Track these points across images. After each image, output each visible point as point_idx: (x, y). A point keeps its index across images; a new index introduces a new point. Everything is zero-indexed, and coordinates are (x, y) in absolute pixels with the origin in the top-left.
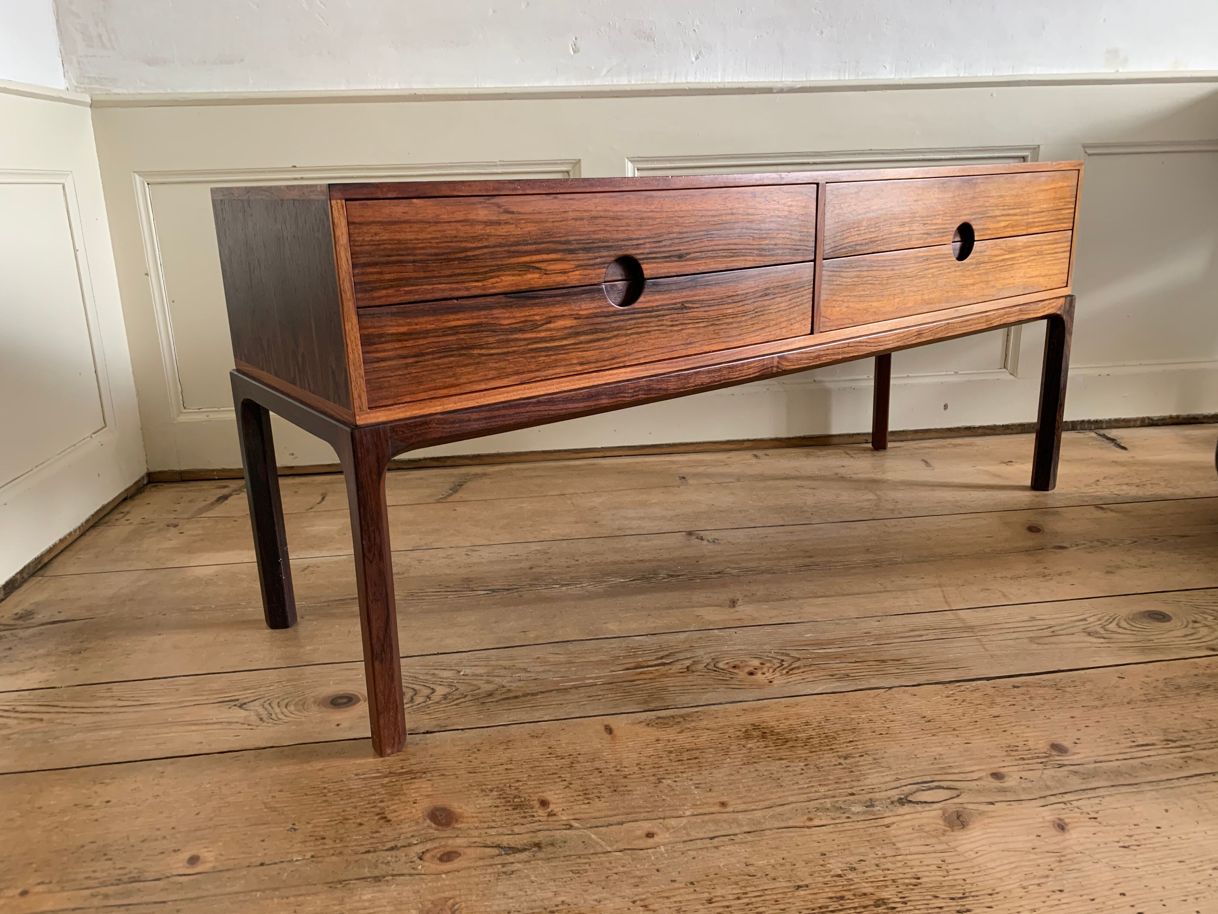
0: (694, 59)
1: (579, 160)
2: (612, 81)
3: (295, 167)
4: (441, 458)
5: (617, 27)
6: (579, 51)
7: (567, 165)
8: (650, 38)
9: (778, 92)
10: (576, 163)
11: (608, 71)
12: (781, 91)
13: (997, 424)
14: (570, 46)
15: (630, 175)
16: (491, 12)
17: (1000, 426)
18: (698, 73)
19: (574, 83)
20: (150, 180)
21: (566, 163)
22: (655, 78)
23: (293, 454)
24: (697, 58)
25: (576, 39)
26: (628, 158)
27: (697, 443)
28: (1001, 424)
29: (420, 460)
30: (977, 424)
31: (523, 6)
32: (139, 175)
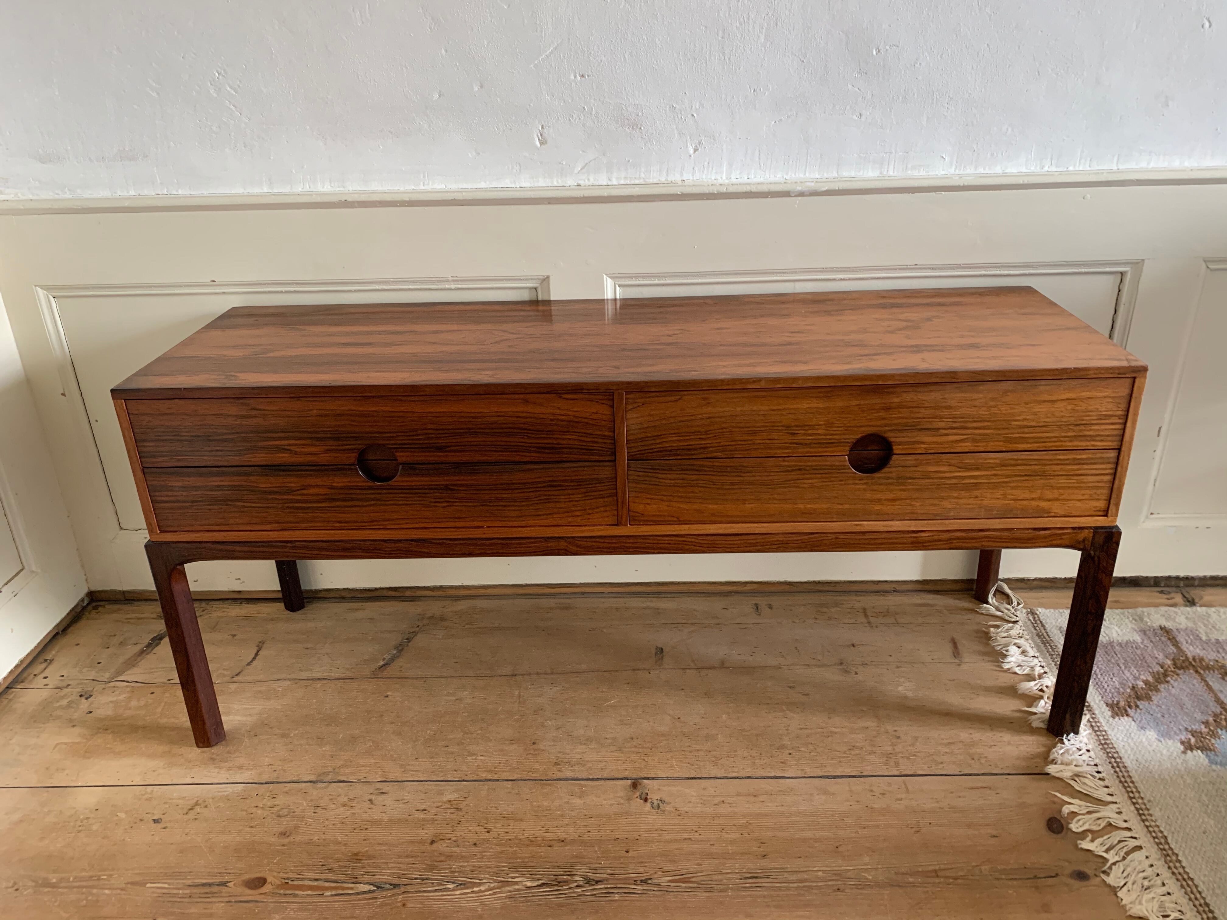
0: (691, 151)
1: (548, 277)
2: (589, 180)
3: (214, 281)
4: (400, 588)
5: (594, 113)
6: (546, 143)
7: (534, 281)
8: (635, 125)
9: (796, 196)
10: (544, 280)
11: (583, 168)
12: (801, 194)
13: (1058, 576)
14: (535, 136)
15: (609, 295)
16: (436, 96)
17: (1061, 579)
18: (696, 169)
19: (541, 183)
20: (55, 294)
21: (532, 279)
22: (643, 175)
23: (239, 579)
24: (696, 150)
25: (542, 127)
26: (606, 274)
27: (691, 583)
28: (1063, 577)
29: (376, 589)
30: (1033, 576)
31: (476, 89)
32: (42, 288)
